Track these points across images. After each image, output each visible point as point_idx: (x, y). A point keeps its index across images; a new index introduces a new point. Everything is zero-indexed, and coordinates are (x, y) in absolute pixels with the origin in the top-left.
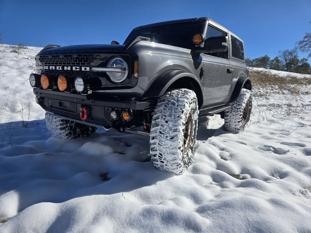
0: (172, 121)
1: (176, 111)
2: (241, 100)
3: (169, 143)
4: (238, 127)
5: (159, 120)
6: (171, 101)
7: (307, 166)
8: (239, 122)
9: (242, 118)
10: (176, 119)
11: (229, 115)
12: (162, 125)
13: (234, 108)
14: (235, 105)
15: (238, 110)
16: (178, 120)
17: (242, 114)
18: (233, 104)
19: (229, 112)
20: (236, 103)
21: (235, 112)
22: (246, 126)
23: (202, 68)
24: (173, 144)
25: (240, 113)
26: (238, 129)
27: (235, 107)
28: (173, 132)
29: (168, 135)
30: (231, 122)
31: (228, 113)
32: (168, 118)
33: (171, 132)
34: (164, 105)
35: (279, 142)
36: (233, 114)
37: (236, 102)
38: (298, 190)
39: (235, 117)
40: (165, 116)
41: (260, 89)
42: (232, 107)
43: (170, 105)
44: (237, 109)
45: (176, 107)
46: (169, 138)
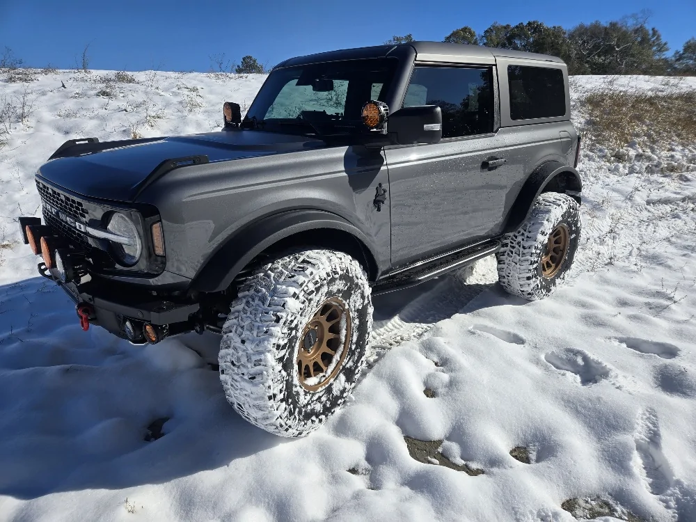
0: (253, 341)
1: (262, 319)
2: (536, 226)
3: (248, 387)
4: (528, 289)
5: (230, 334)
6: (261, 291)
7: (624, 429)
8: (529, 278)
9: (536, 269)
10: (262, 337)
11: (506, 262)
12: (235, 348)
13: (517, 246)
14: (519, 239)
15: (525, 251)
16: (264, 340)
17: (536, 259)
18: (514, 236)
19: (506, 253)
20: (523, 234)
21: (519, 255)
22: (558, 281)
23: (380, 185)
24: (254, 389)
25: (530, 258)
26: (529, 294)
27: (519, 243)
28: (253, 365)
29: (245, 371)
30: (510, 278)
31: (503, 255)
32: (246, 334)
33: (249, 365)
34: (244, 301)
35: (616, 338)
36: (516, 261)
37: (522, 231)
38: (535, 512)
39: (518, 266)
40: (242, 327)
41: (673, 150)
42: (513, 243)
43: (257, 301)
44: (524, 248)
45: (266, 307)
46: (246, 377)
